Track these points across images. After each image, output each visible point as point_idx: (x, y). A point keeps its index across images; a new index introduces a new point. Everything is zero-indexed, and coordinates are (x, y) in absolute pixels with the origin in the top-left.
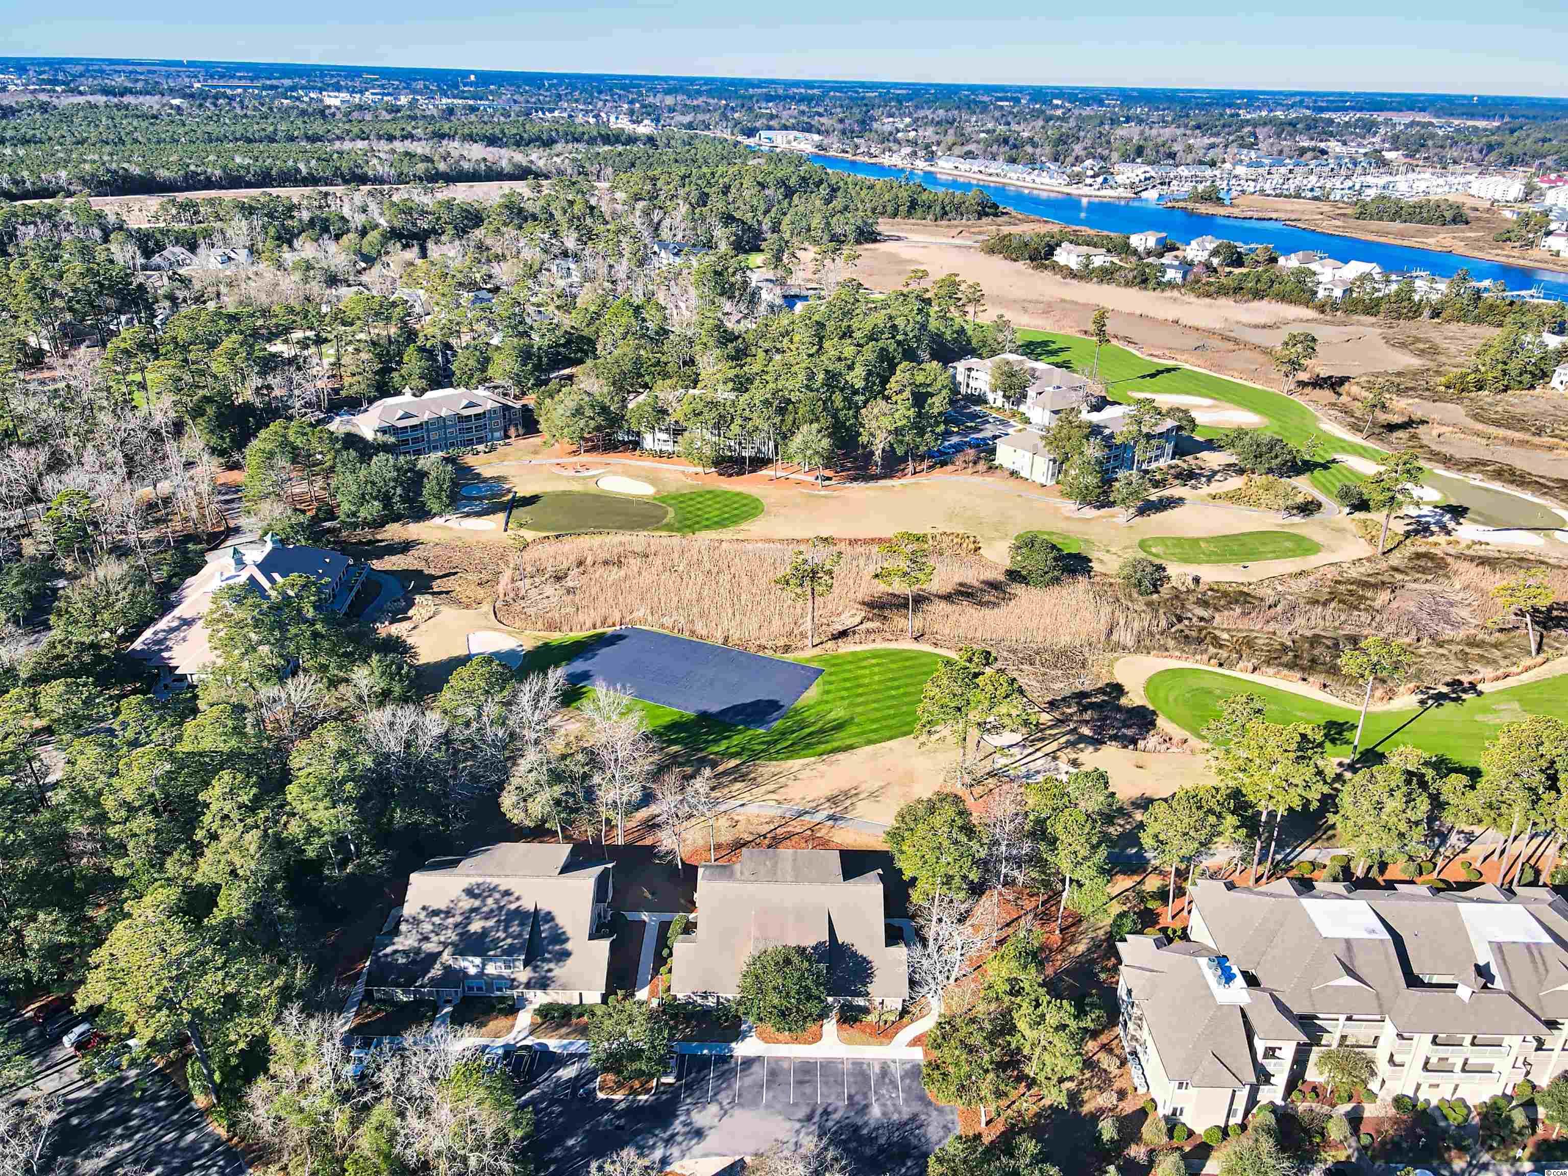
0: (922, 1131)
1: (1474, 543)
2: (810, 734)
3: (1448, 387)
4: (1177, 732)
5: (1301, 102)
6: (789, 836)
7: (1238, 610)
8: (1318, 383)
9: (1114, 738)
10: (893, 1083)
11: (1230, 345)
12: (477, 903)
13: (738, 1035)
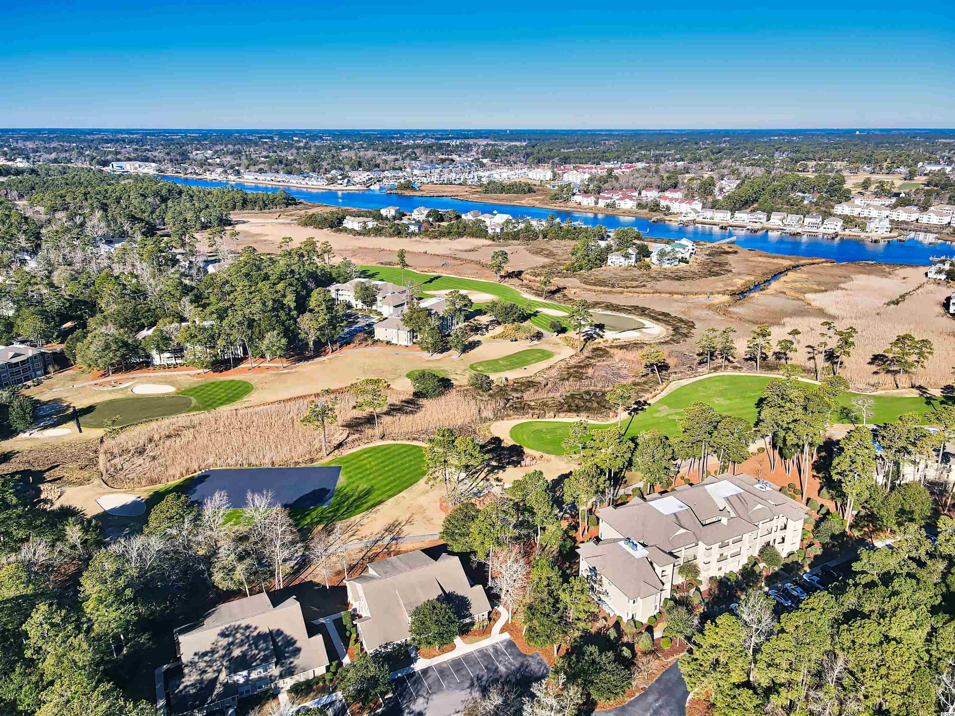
0: (529, 668)
1: (614, 340)
2: (354, 500)
3: (567, 270)
4: (537, 454)
5: (427, 135)
6: (377, 555)
7: (532, 390)
8: (510, 275)
9: (509, 463)
10: (503, 653)
11: (459, 262)
12: (231, 639)
13: (413, 660)
